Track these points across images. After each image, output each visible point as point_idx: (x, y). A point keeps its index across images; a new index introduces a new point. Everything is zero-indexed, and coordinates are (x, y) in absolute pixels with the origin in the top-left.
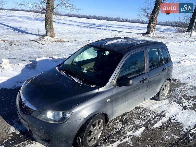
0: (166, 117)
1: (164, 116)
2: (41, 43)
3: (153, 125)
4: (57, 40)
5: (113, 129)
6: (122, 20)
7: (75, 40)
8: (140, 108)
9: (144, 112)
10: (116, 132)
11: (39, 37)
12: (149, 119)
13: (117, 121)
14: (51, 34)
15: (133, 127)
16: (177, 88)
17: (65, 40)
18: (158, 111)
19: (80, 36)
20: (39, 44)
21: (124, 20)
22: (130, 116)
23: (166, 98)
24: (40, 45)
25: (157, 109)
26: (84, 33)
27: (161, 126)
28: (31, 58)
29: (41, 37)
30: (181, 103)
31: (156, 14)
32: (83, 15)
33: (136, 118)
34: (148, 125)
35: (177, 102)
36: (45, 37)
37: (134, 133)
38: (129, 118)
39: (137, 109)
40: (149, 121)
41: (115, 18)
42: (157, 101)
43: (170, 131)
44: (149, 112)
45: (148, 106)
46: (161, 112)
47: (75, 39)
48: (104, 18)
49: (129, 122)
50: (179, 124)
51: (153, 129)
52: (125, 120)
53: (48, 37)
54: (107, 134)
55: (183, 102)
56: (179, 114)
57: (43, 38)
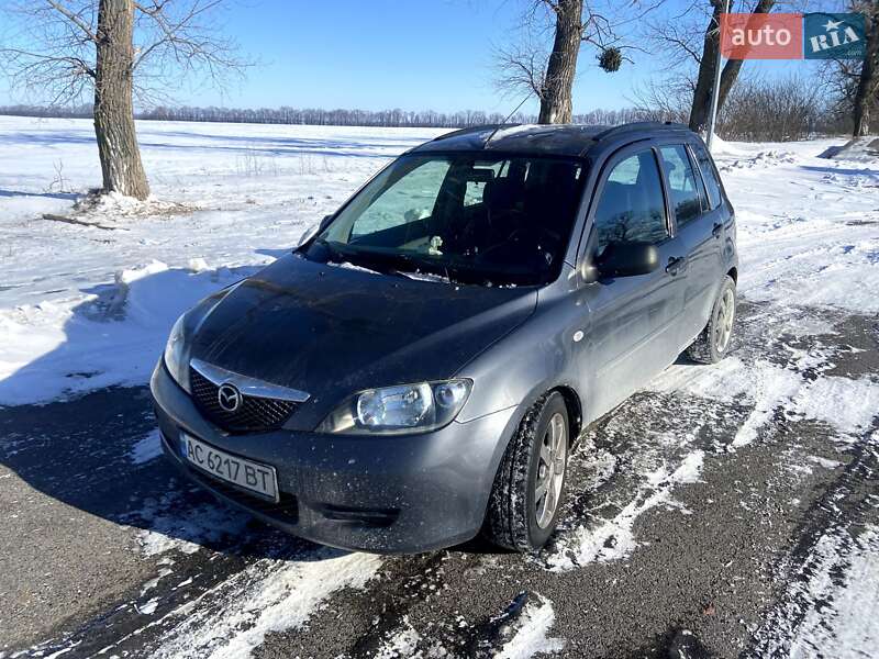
0: (759, 407)
1: (752, 408)
2: (96, 225)
3: (727, 440)
4: (161, 206)
5: (587, 476)
6: (409, 119)
7: (250, 202)
8: (647, 395)
9: (672, 405)
10: (603, 480)
11: (72, 202)
12: (701, 423)
13: (586, 449)
14: (129, 181)
15: (659, 455)
16: (748, 319)
17: (201, 204)
18: (720, 394)
19: (260, 184)
20: (86, 229)
21: (421, 120)
22: (629, 424)
23: (729, 354)
24: (92, 232)
25: (714, 390)
26: (275, 172)
27: (760, 440)
28: (82, 280)
29: (79, 200)
30: (786, 361)
31: (566, 73)
32: (234, 111)
33: (652, 429)
34: (709, 441)
35: (775, 361)
36: (104, 198)
37: (672, 472)
38: (629, 430)
39: (641, 400)
40: (706, 428)
41: (381, 115)
42: (700, 367)
43: (799, 449)
44: (692, 403)
45: (676, 384)
46: (735, 397)
47: (242, 196)
48: (331, 115)
49: (635, 444)
50: (817, 422)
51: (734, 451)
52: (616, 439)
53: (117, 195)
54: (573, 492)
55: (794, 356)
56: (801, 392)
57: (95, 203)
